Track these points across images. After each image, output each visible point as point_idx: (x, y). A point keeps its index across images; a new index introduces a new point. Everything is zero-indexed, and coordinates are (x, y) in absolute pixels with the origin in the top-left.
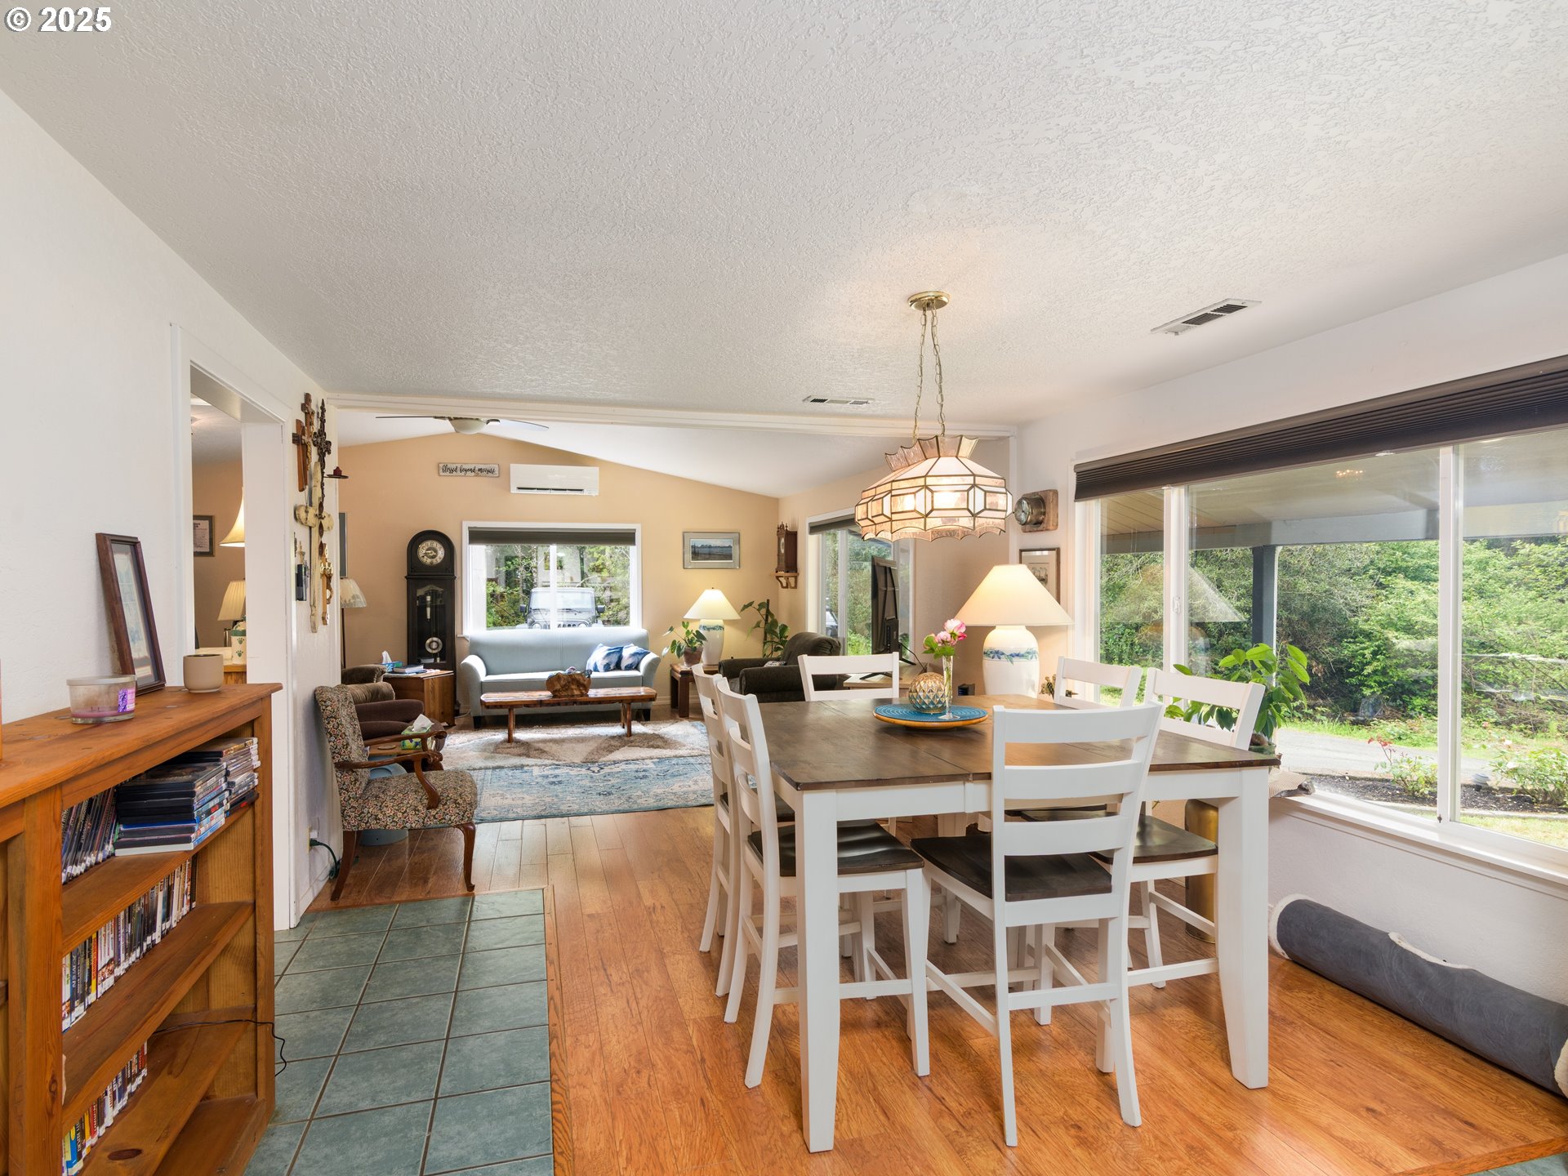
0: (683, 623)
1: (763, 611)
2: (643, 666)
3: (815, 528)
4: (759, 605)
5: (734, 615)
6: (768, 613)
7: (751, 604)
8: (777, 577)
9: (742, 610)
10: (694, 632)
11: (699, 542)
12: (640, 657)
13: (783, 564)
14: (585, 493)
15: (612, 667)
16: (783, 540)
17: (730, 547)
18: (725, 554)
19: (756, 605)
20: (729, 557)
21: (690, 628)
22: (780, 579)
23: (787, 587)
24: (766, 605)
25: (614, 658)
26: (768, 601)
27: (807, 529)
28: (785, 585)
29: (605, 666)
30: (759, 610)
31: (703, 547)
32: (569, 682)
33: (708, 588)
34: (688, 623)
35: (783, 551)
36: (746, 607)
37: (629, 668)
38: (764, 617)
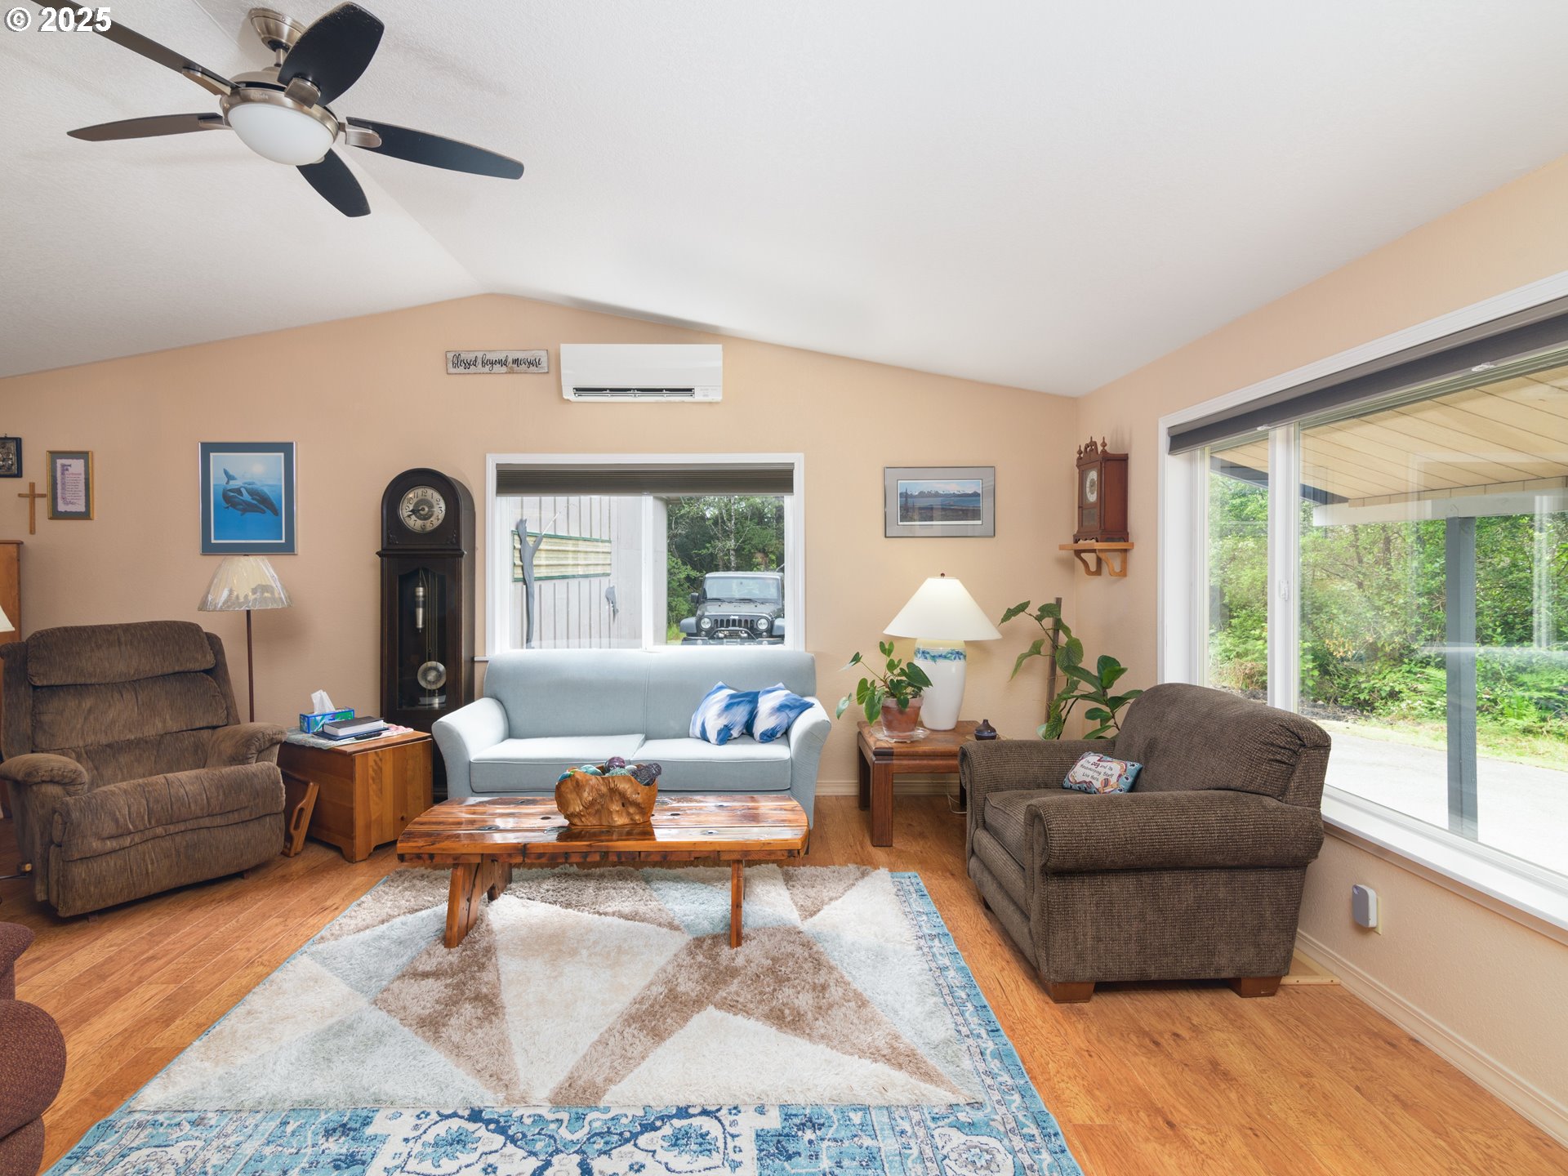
0: (882, 644)
1: (1048, 622)
2: (796, 732)
3: (1184, 439)
4: (1041, 609)
5: (986, 631)
6: (1059, 625)
7: (1022, 608)
8: (1078, 553)
9: (1003, 620)
10: (904, 666)
11: (916, 487)
12: (792, 714)
13: (1093, 523)
14: (698, 397)
15: (735, 733)
16: (1093, 475)
17: (976, 495)
18: (962, 508)
19: (1033, 609)
20: (975, 514)
21: (895, 657)
22: (1084, 555)
23: (1098, 572)
24: (1051, 610)
25: (740, 714)
26: (1059, 601)
27: (1164, 441)
28: (1093, 568)
29: (719, 733)
30: (1039, 619)
31: (922, 495)
32: (602, 796)
33: (933, 575)
34: (891, 644)
35: (1092, 497)
36: (1011, 613)
37: (769, 737)
38: (1051, 633)
